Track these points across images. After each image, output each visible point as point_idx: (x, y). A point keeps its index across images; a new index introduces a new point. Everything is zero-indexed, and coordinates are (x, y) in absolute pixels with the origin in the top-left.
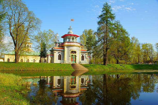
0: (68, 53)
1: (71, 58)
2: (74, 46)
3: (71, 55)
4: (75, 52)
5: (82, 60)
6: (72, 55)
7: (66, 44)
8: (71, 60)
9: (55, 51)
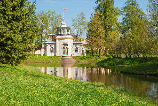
0: (60, 45)
1: (63, 50)
2: (65, 39)
3: (62, 48)
4: (67, 45)
5: (76, 52)
6: (64, 48)
7: (58, 37)
8: (63, 53)
9: (47, 45)
